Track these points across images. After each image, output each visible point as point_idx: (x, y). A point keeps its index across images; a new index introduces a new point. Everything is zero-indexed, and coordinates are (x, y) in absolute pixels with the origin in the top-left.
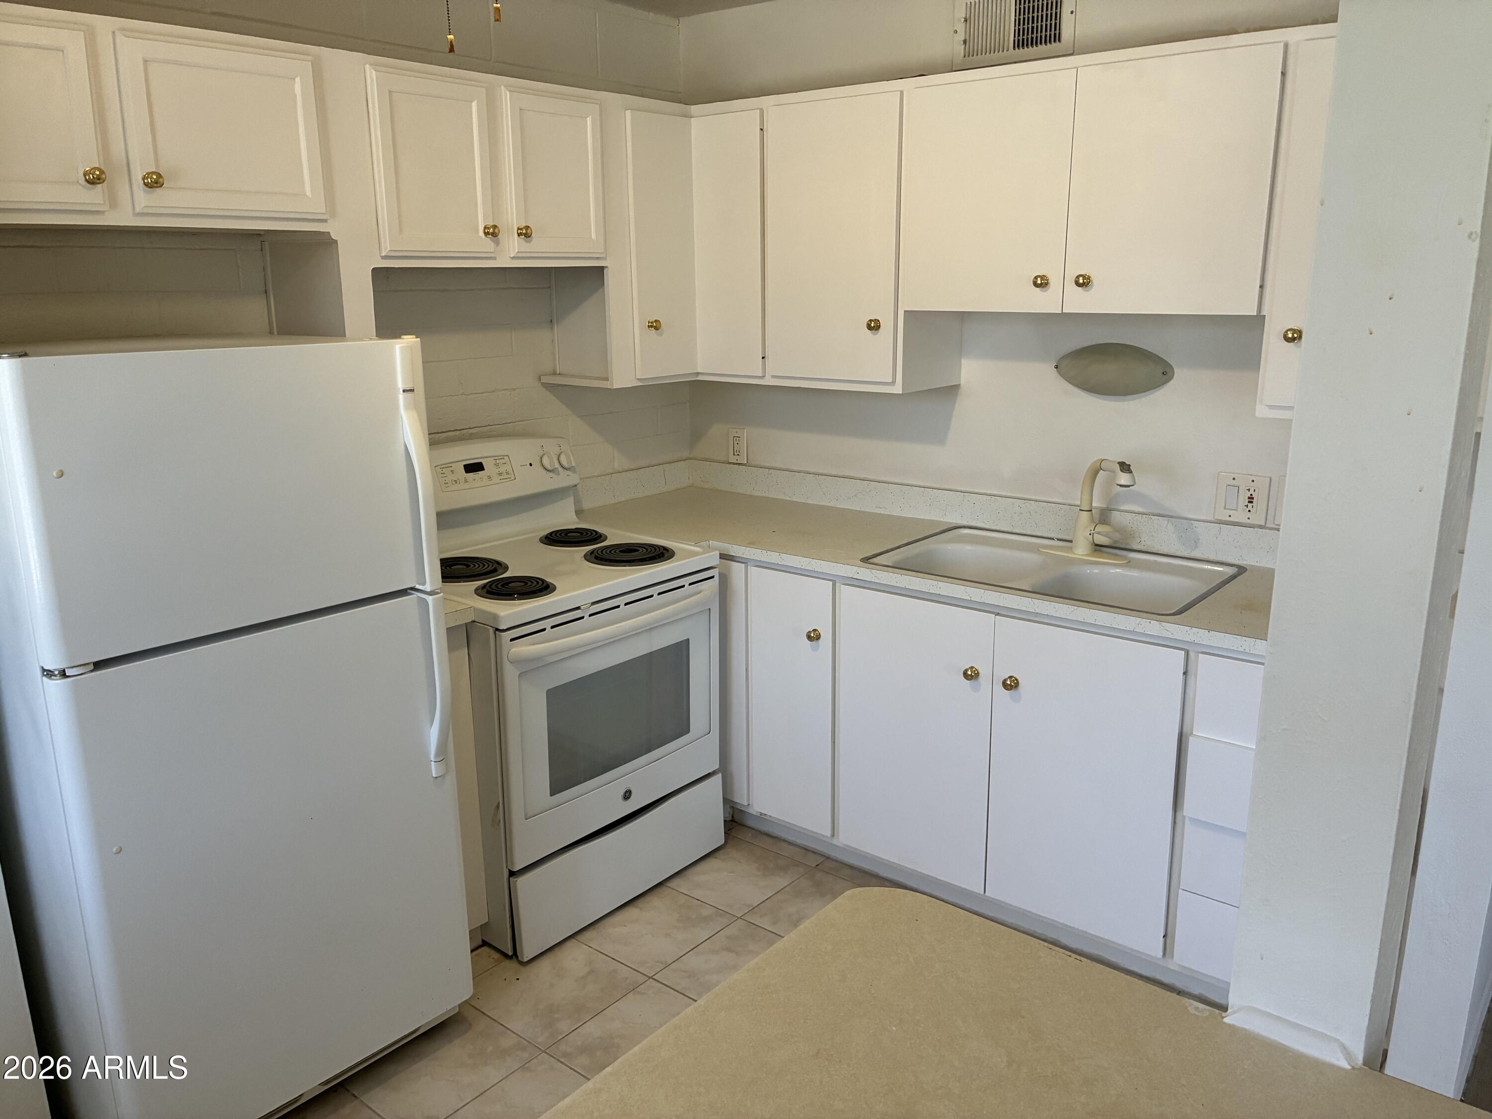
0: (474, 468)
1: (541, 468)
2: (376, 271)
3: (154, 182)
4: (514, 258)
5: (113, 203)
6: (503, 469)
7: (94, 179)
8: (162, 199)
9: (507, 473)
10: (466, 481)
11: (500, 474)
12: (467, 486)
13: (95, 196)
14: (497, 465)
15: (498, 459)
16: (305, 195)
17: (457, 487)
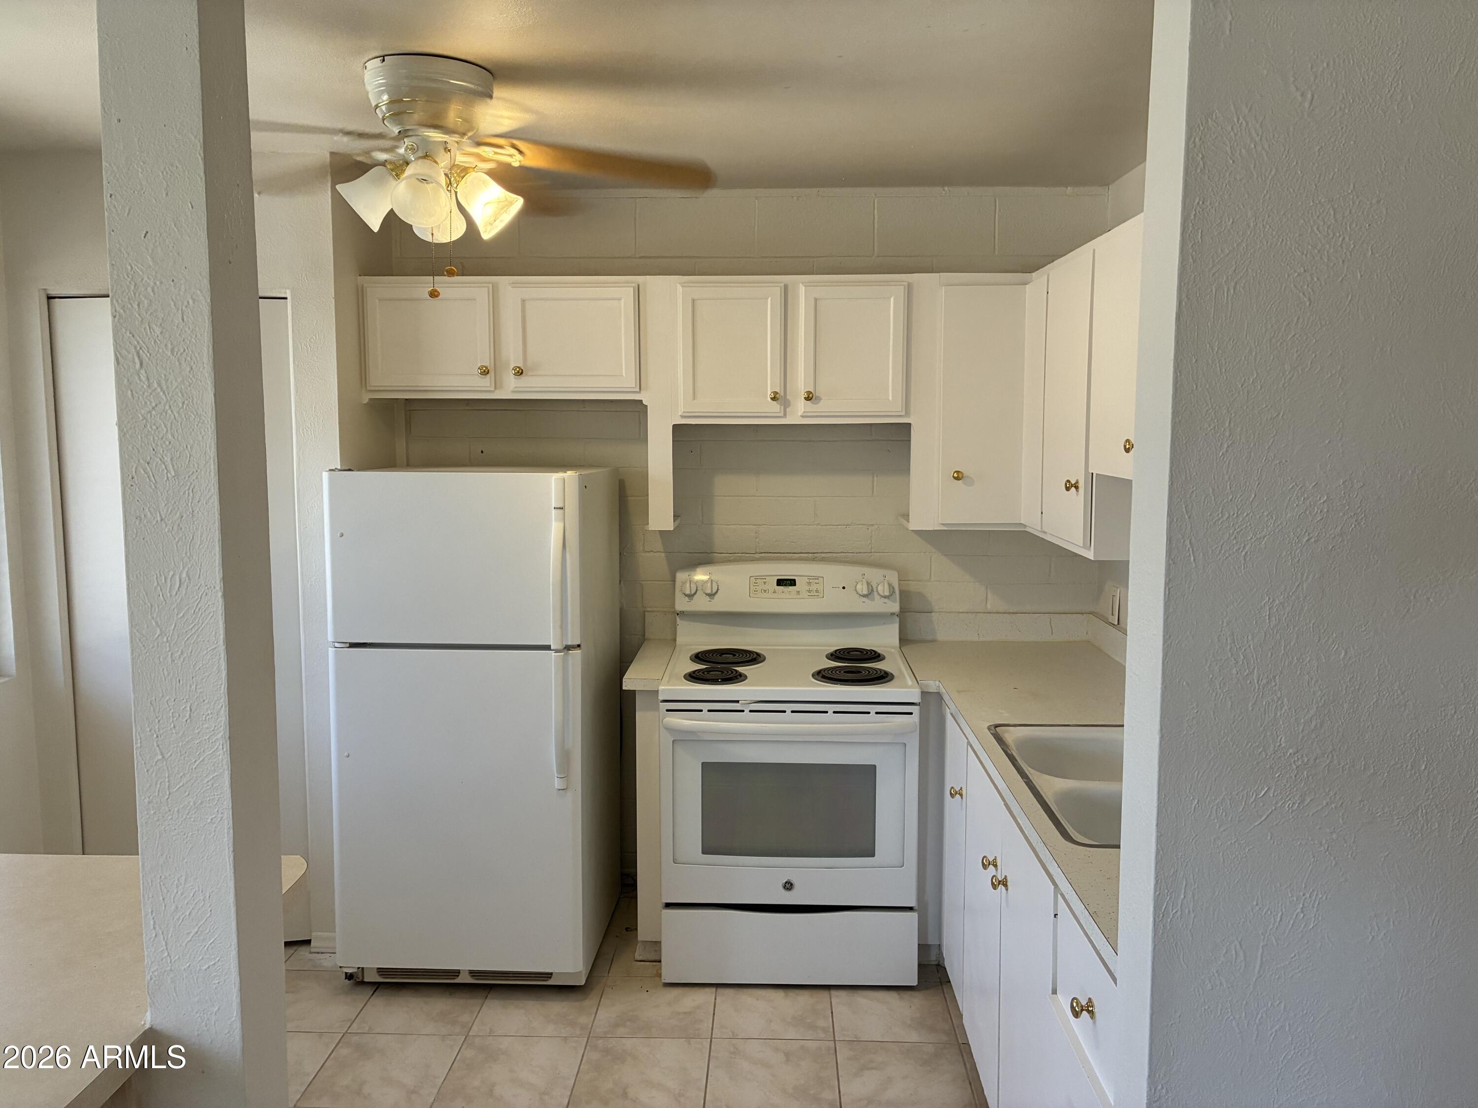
0: (786, 582)
1: (854, 592)
2: (676, 427)
3: (520, 372)
4: (802, 416)
5: (497, 386)
6: (814, 587)
7: (485, 372)
8: (525, 382)
9: (817, 591)
10: (774, 592)
11: (809, 591)
12: (775, 595)
13: (486, 383)
14: (809, 583)
15: (813, 579)
16: (622, 376)
17: (764, 595)
